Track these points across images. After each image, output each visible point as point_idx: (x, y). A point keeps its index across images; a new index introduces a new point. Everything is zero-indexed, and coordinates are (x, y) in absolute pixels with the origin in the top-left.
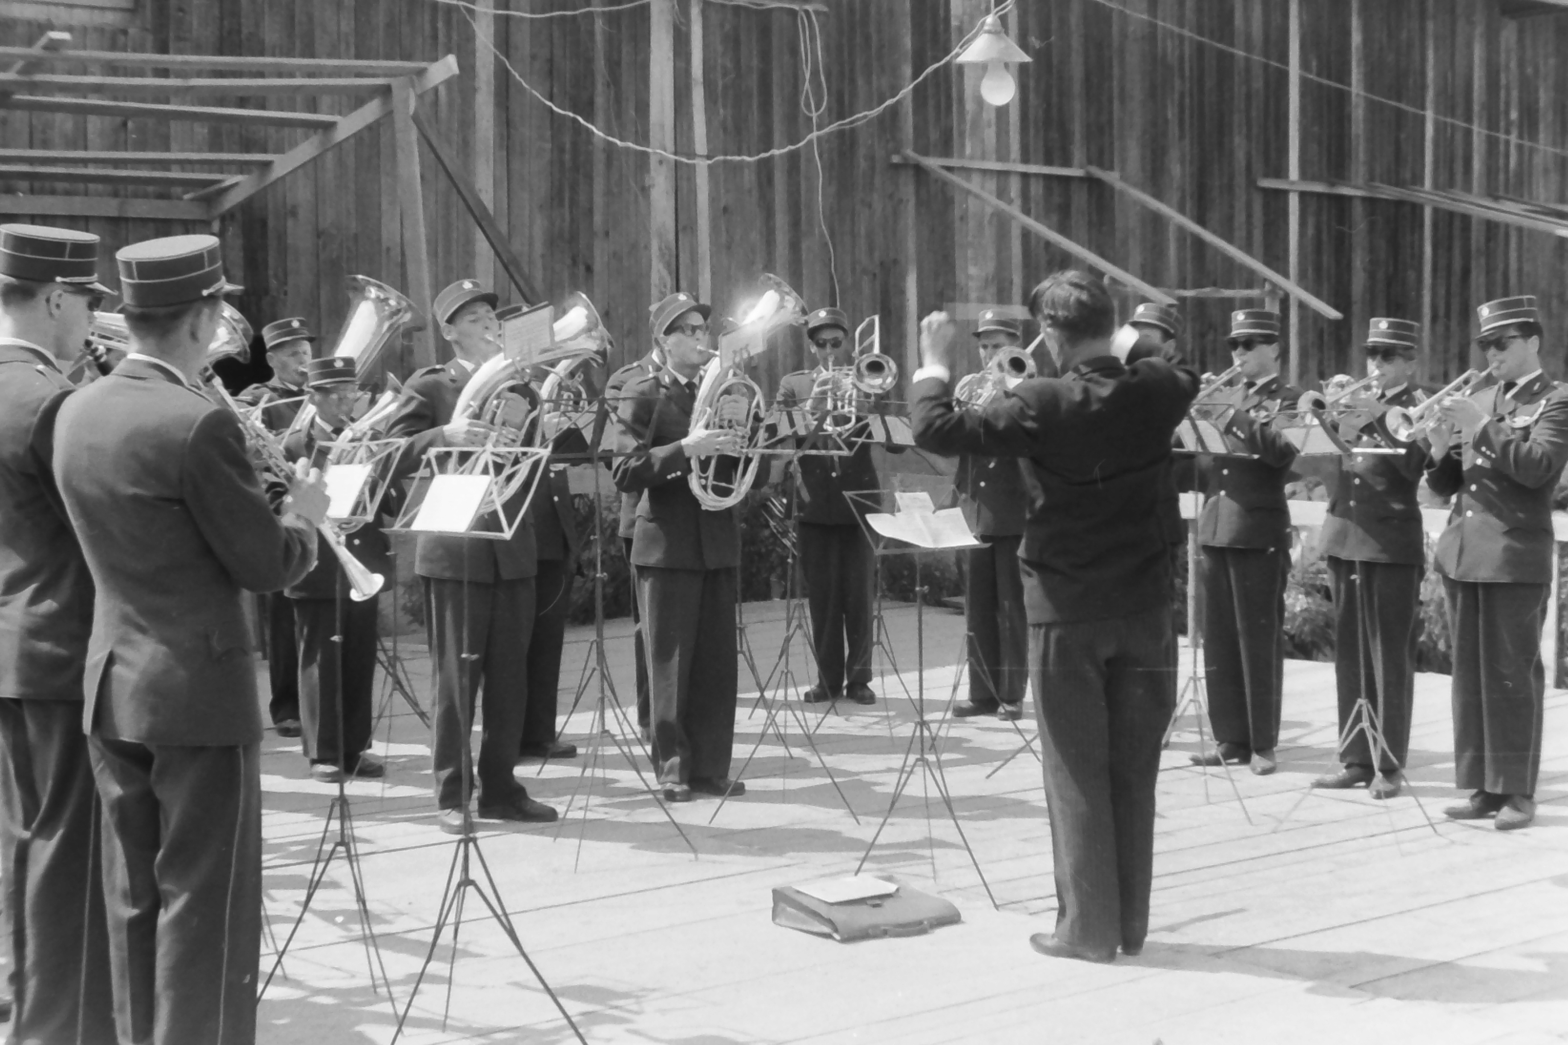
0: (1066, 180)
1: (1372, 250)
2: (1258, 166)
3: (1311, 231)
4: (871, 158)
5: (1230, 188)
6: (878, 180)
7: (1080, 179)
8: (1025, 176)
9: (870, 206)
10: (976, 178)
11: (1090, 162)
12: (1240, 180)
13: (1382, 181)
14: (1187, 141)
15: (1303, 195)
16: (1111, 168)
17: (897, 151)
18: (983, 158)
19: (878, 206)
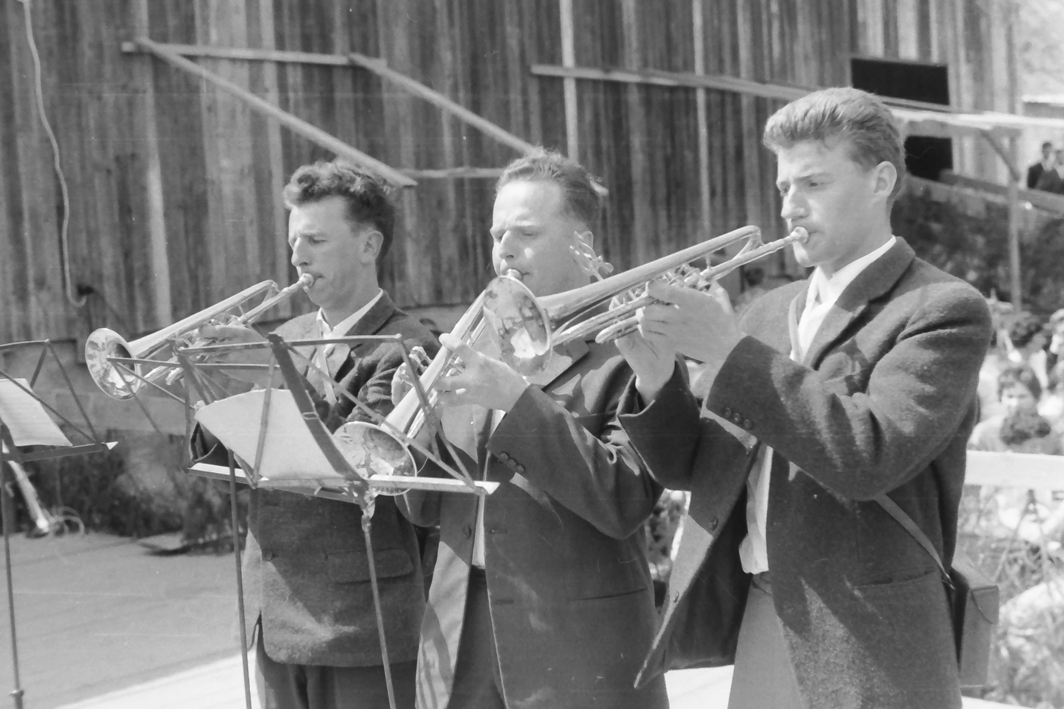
0: (327, 69)
1: (649, 133)
2: (531, 53)
3: (588, 116)
4: (99, 47)
5: (505, 75)
6: (108, 69)
7: (344, 67)
8: (281, 65)
9: (100, 98)
10: (225, 67)
11: (353, 49)
12: (514, 68)
13: (655, 67)
14: (457, 30)
15: (580, 82)
16: (377, 55)
17: (129, 37)
18: (232, 45)
19: (109, 96)
